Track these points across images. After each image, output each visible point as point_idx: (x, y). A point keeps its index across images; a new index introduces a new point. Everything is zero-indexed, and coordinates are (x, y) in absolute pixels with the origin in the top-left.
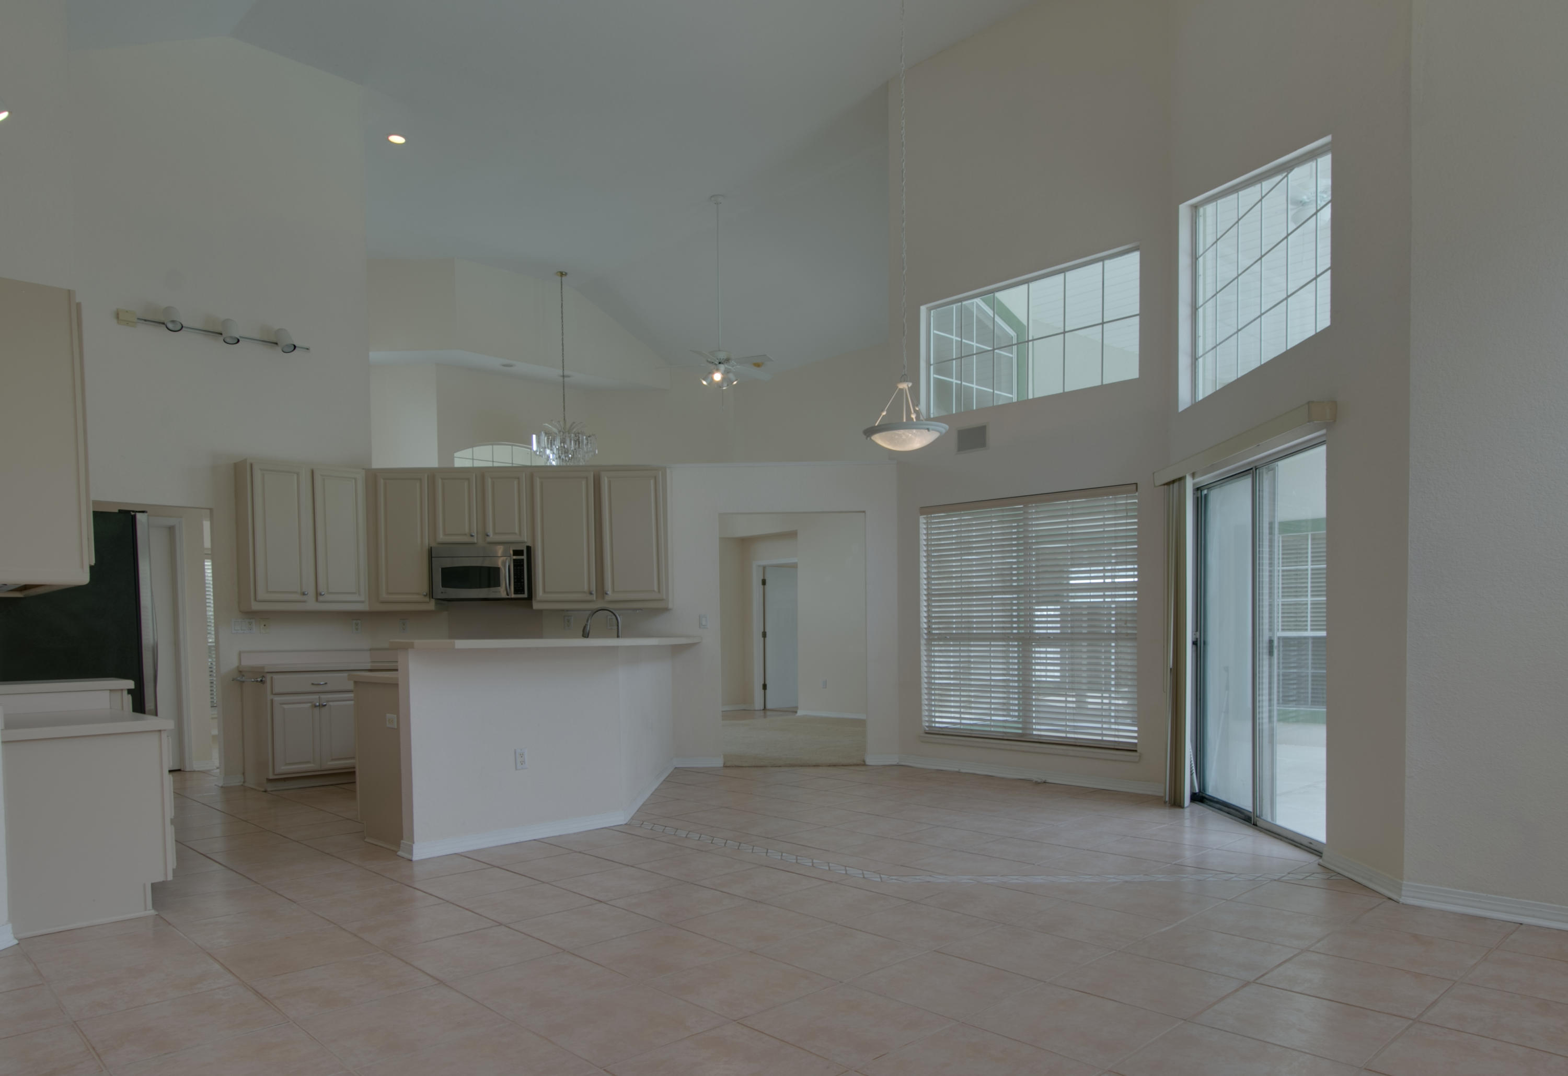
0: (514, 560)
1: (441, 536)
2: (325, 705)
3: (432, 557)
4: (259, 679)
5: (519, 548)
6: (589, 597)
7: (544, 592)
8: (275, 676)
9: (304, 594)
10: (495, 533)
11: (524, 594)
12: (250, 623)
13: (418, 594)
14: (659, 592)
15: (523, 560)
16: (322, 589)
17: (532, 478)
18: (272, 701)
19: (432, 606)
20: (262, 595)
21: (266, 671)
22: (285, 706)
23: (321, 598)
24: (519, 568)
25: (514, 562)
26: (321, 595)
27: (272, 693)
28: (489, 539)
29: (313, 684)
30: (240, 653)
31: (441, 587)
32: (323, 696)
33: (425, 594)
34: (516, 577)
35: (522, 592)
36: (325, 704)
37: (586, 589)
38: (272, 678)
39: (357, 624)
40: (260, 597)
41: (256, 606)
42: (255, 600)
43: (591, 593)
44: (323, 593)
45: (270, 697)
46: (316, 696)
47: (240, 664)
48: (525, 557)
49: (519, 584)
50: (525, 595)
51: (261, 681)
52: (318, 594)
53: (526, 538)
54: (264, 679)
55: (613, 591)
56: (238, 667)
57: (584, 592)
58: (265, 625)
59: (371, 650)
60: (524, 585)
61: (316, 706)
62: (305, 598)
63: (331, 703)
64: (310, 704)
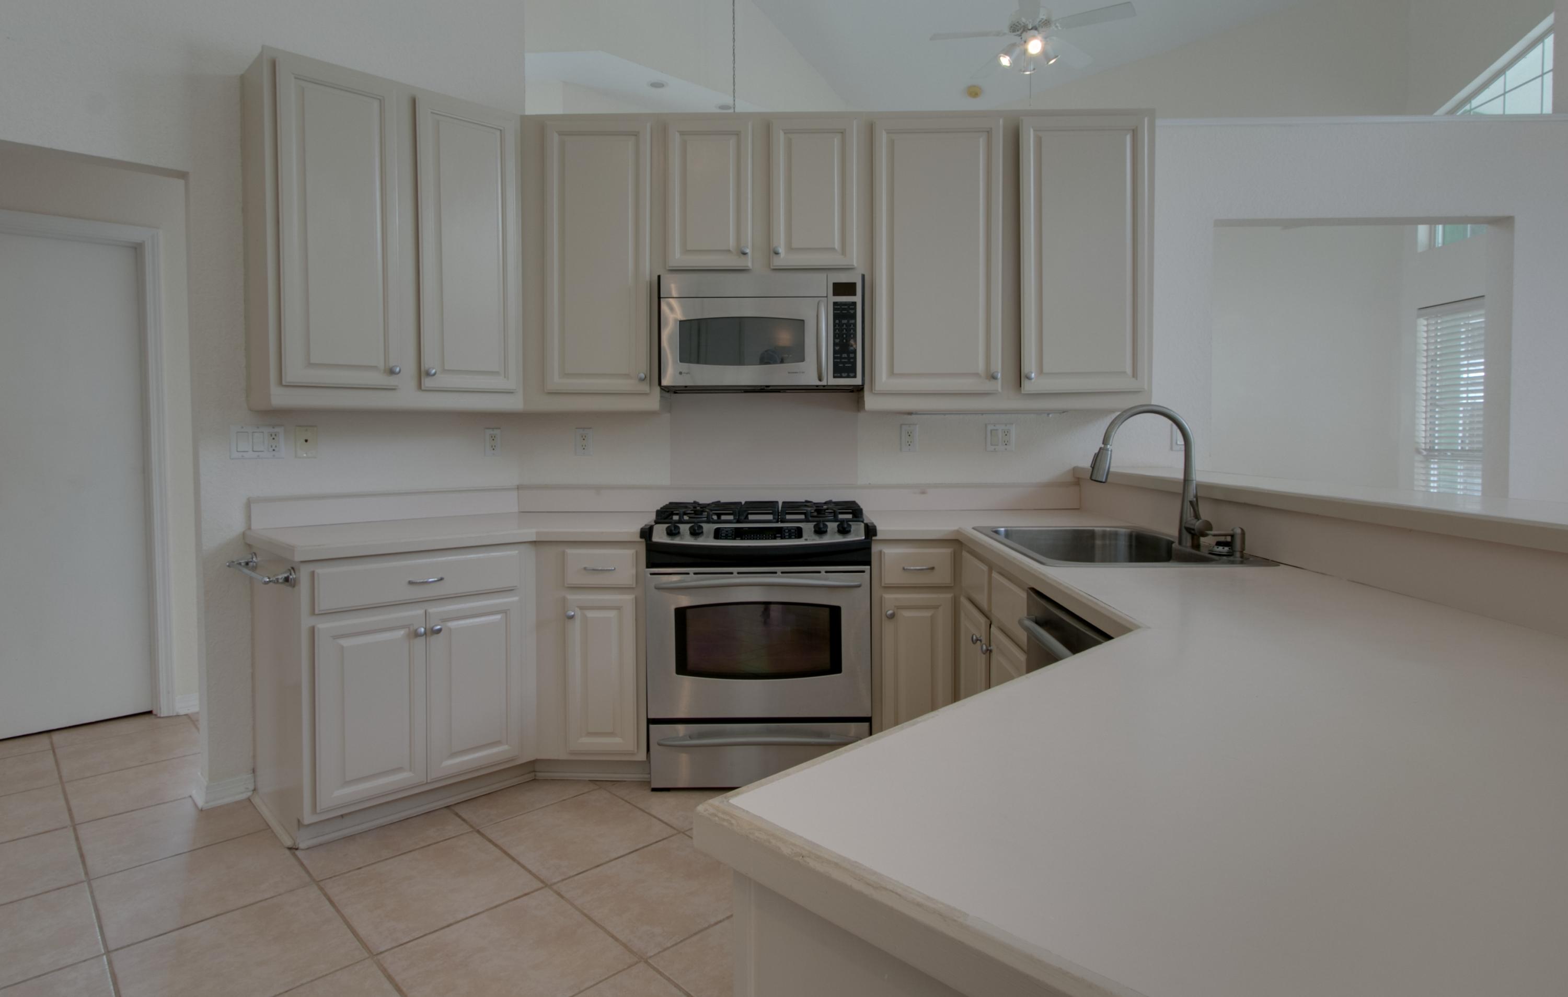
0: (835, 304)
1: (678, 255)
2: (439, 631)
3: (659, 298)
4: (281, 577)
5: (843, 278)
6: (988, 386)
7: (892, 373)
8: (321, 570)
9: (392, 372)
10: (790, 249)
11: (855, 377)
12: (274, 437)
13: (627, 376)
14: (1135, 375)
15: (854, 304)
16: (430, 361)
17: (870, 130)
18: (312, 630)
19: (653, 401)
20: (295, 371)
21: (298, 558)
22: (345, 642)
23: (428, 383)
24: (845, 321)
25: (834, 309)
26: (428, 374)
27: (313, 613)
28: (778, 262)
29: (411, 583)
30: (249, 505)
31: (679, 361)
32: (434, 610)
33: (642, 375)
34: (837, 341)
35: (851, 372)
36: (438, 627)
37: (981, 367)
38: (313, 573)
39: (493, 438)
40: (289, 377)
41: (280, 398)
42: (280, 383)
43: (994, 377)
44: (433, 371)
45: (306, 622)
46: (419, 612)
47: (250, 528)
48: (857, 299)
49: (845, 355)
50: (857, 381)
51: (287, 580)
52: (422, 374)
53: (855, 258)
54: (293, 576)
55: (1041, 371)
56: (244, 534)
57: (977, 375)
58: (306, 441)
59: (518, 488)
60: (855, 358)
61: (417, 635)
62: (392, 381)
63: (453, 624)
64: (402, 633)
